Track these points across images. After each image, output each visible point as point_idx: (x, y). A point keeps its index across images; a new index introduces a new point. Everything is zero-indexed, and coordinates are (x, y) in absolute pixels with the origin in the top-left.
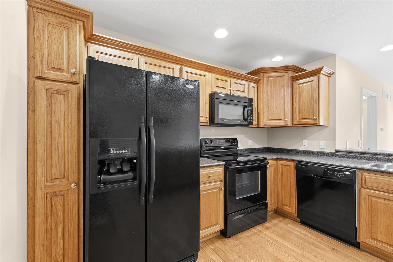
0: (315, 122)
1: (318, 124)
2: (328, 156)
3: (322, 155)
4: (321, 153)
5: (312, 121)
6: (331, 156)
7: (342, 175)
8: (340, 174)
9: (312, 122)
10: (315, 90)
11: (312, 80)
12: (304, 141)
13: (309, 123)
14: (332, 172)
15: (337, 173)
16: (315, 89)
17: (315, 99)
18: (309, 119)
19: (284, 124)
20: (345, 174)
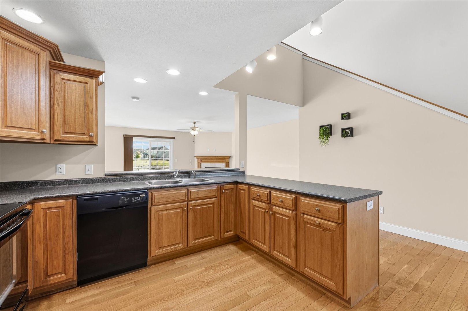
0: (91, 139)
1: (95, 142)
2: (98, 183)
3: (89, 183)
4: (88, 180)
5: (86, 138)
6: (101, 182)
7: (139, 198)
8: (137, 198)
9: (88, 139)
10: (91, 97)
11: (86, 82)
12: (59, 166)
13: (82, 140)
14: (128, 199)
15: (134, 198)
16: (91, 95)
17: (91, 108)
18: (81, 134)
19: (39, 137)
20: (141, 197)
